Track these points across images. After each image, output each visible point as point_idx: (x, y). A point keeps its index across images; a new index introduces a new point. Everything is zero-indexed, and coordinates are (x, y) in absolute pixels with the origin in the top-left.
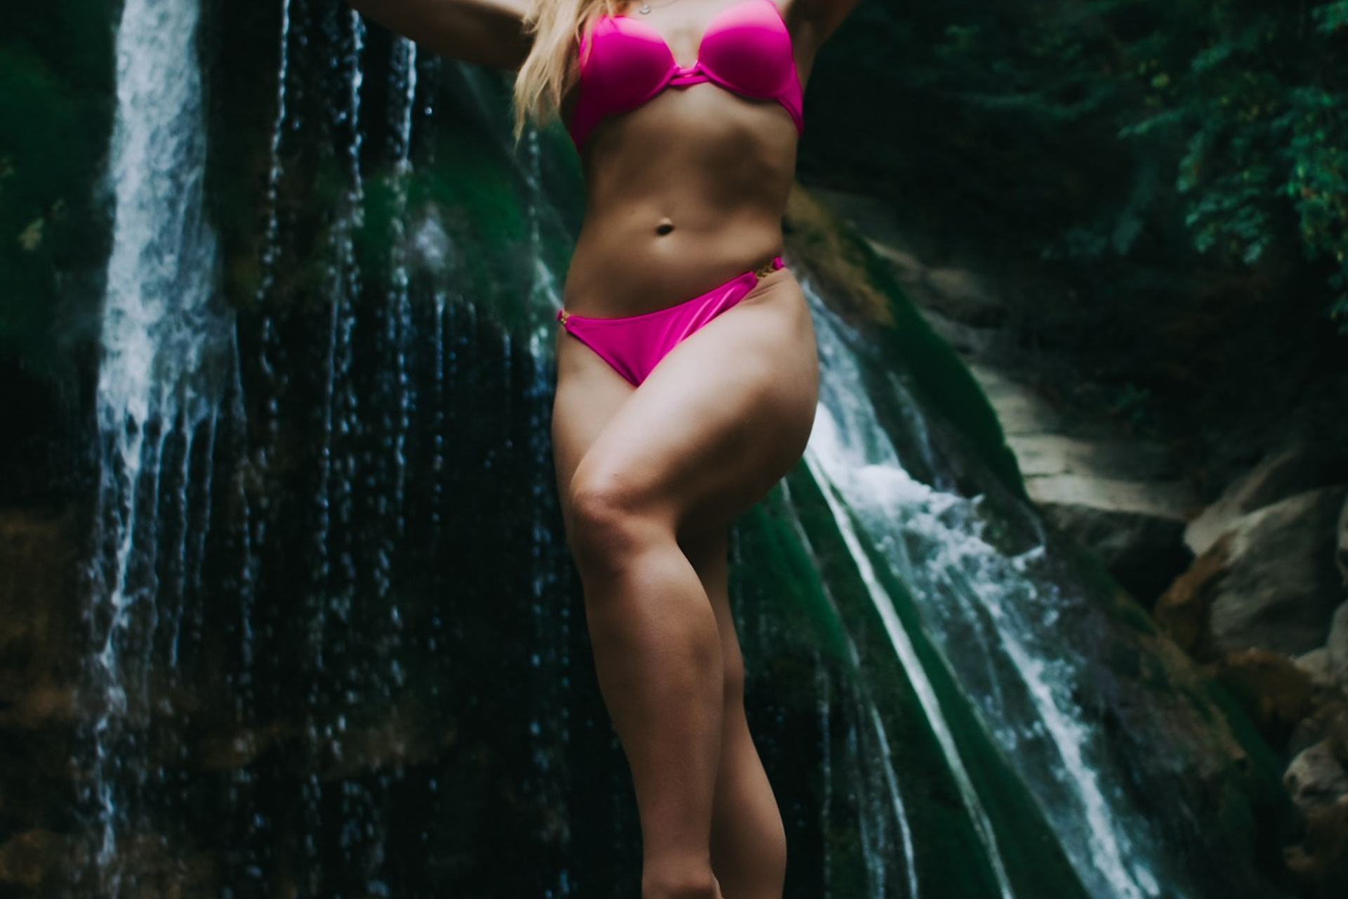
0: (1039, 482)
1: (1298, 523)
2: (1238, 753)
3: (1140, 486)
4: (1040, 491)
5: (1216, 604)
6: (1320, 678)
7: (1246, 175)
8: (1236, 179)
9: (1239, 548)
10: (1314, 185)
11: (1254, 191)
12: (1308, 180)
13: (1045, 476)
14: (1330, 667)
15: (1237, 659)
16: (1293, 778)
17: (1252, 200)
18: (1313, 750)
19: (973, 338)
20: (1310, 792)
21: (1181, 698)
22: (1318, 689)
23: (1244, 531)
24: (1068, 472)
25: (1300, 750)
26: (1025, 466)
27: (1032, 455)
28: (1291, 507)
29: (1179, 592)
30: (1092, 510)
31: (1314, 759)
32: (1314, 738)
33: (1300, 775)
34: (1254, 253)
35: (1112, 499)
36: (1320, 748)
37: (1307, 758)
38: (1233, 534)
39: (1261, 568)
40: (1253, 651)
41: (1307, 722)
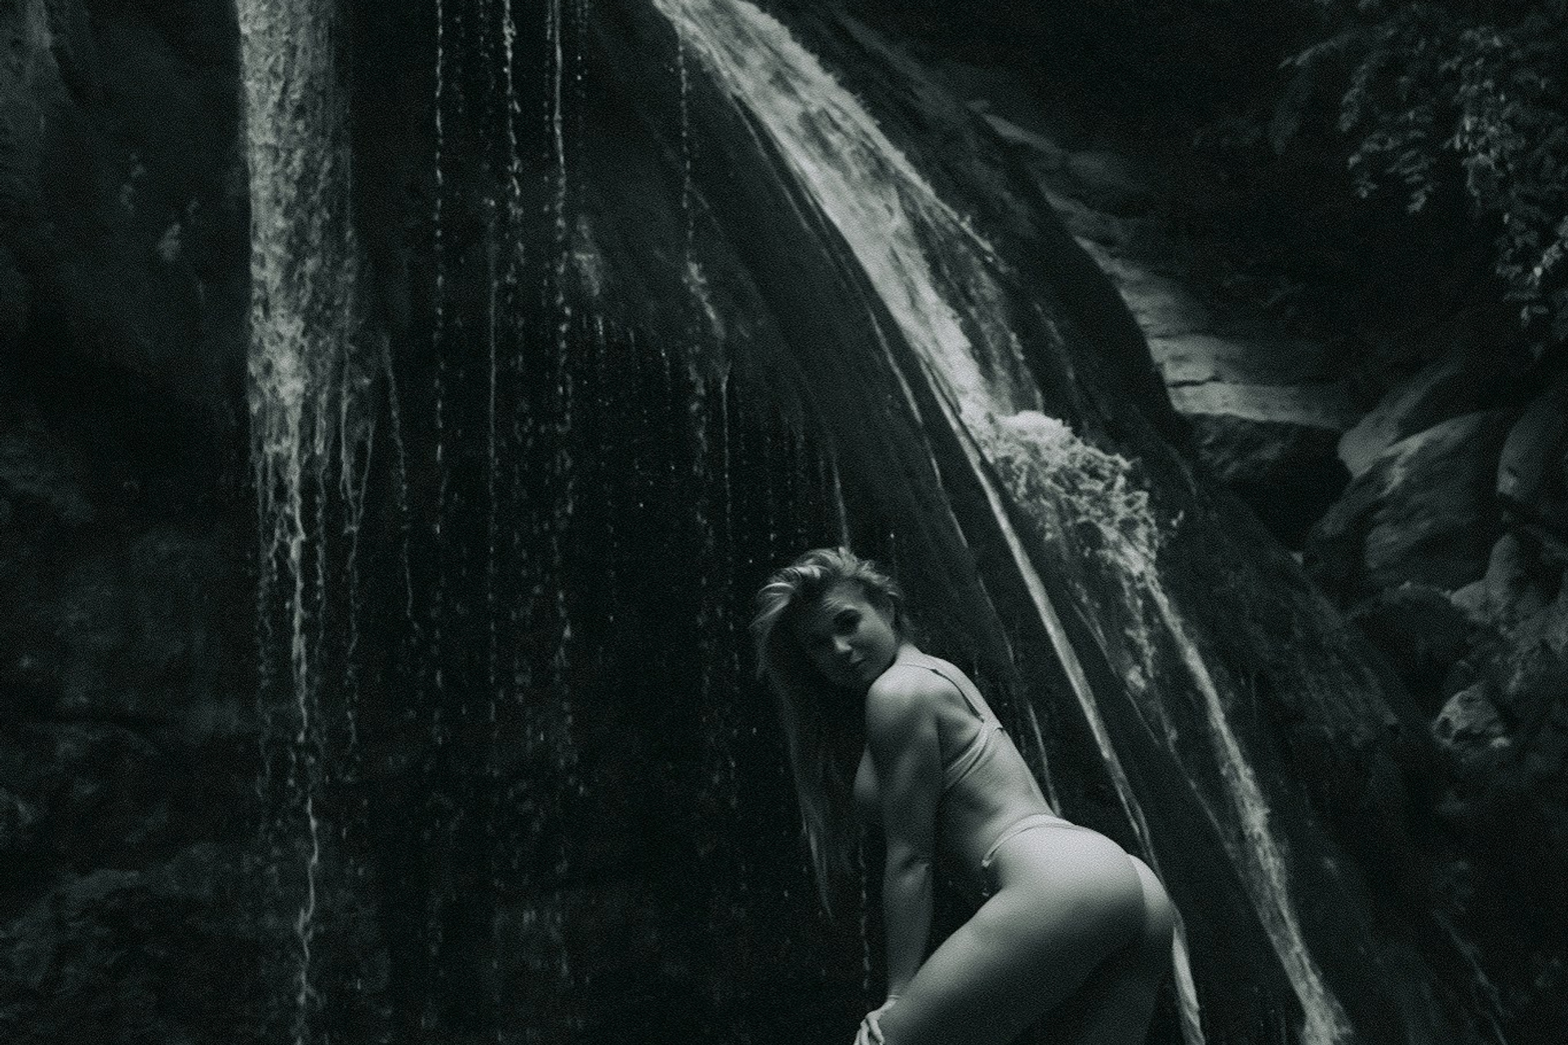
0: (1187, 391)
1: (1459, 450)
2: (1391, 719)
3: (1293, 390)
4: (1188, 402)
5: (1371, 537)
6: (1476, 617)
7: (1411, 115)
8: (1402, 119)
9: (1397, 476)
10: (1481, 141)
11: (1419, 134)
12: (1476, 133)
13: (1193, 383)
14: (1486, 606)
15: (1391, 597)
16: (1446, 722)
17: (1416, 142)
18: (1466, 693)
19: (1117, 228)
20: (1463, 735)
21: (1334, 660)
22: (1474, 628)
23: (1401, 460)
24: (1215, 379)
25: (1454, 694)
26: (1172, 374)
27: (1179, 359)
28: (1449, 432)
29: (1332, 523)
30: (1244, 421)
31: (1467, 702)
32: (1469, 679)
33: (1453, 719)
34: (1418, 203)
35: (1264, 407)
36: (1474, 690)
37: (1462, 701)
38: (1392, 460)
39: (1417, 498)
40: (1408, 584)
41: (1463, 663)
